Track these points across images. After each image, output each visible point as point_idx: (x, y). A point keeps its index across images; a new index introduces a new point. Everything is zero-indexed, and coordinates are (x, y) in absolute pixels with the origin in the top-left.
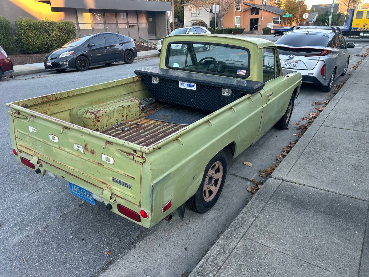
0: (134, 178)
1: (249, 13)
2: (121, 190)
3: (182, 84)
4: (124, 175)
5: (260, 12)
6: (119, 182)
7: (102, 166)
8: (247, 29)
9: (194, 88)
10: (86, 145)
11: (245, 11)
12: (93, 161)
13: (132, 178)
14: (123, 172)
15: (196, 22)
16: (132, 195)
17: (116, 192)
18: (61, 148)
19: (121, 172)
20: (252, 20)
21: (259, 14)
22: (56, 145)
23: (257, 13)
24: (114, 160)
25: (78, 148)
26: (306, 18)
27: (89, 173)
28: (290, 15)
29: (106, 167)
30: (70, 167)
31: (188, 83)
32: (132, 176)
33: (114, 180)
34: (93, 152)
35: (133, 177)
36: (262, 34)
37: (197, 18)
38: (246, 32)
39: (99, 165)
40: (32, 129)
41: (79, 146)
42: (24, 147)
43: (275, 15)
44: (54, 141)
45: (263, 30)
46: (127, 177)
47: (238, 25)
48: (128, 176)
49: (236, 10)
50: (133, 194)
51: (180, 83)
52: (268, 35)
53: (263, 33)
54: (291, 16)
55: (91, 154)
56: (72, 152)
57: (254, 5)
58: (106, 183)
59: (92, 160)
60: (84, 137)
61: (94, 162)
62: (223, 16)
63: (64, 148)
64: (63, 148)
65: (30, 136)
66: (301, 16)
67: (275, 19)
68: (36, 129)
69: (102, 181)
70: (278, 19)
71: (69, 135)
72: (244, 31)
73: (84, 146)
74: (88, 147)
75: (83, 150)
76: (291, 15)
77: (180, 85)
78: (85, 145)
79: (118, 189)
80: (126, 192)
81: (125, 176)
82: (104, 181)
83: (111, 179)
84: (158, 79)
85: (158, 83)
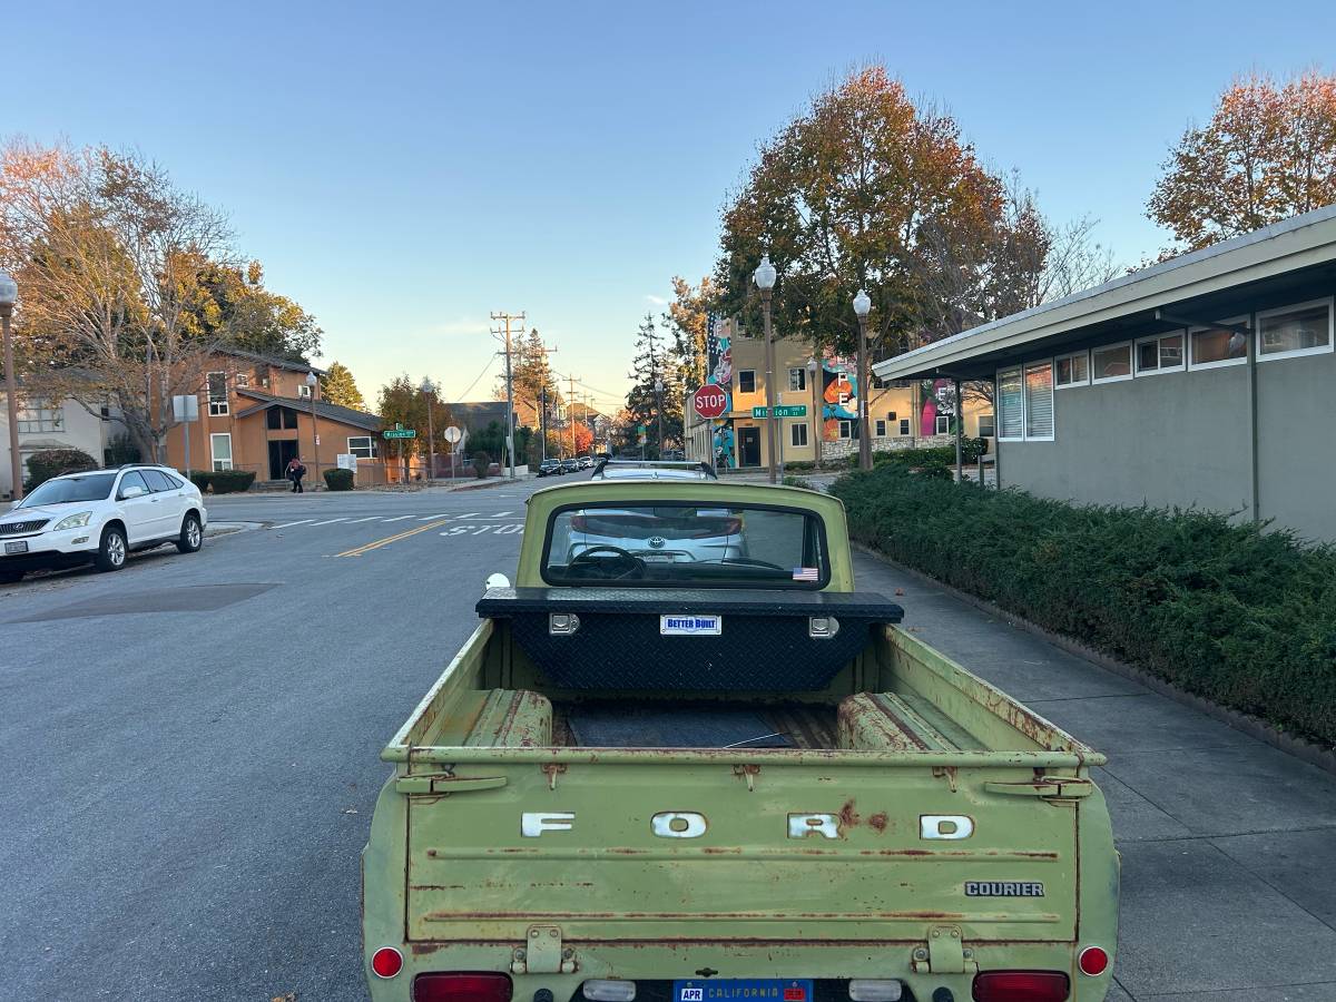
0: (1053, 856)
1: (264, 422)
2: (1001, 915)
3: (671, 624)
4: (1018, 857)
5: (302, 421)
6: (998, 890)
7: (926, 856)
8: (263, 475)
9: (716, 628)
10: (847, 808)
11: (244, 417)
12: (882, 853)
13: (1048, 858)
14: (1012, 851)
15: (43, 453)
16: (1047, 914)
17: (978, 932)
18: (717, 851)
19: (1004, 852)
20: (273, 445)
21: (296, 427)
22: (688, 849)
23: (292, 424)
24: (973, 823)
25: (809, 827)
26: (455, 441)
27: (860, 904)
28: (409, 432)
29: (943, 853)
30: (758, 912)
31: (693, 618)
32: (1044, 852)
33: (975, 890)
34: (879, 823)
35: (1049, 852)
36: (326, 490)
37: (44, 437)
38: (259, 485)
39: (913, 856)
40: (544, 821)
41: (817, 817)
42: (469, 916)
43: (353, 431)
44: (683, 834)
45: (327, 477)
46: (1027, 861)
47: (223, 460)
48: (1032, 855)
49: (213, 413)
50: (1046, 911)
51: (664, 621)
52: (344, 492)
53: (326, 486)
54: (412, 435)
55: (875, 830)
56: (779, 850)
57: (276, 398)
58: (939, 912)
59: (877, 851)
60: (836, 782)
61: (890, 853)
62: (163, 431)
63: (735, 848)
64: (730, 849)
65: (528, 853)
66: (439, 436)
67: (353, 442)
68: (572, 816)
69: (919, 911)
70: (365, 442)
71: (765, 790)
72: (256, 481)
73: (839, 810)
74: (856, 810)
75: (834, 827)
76: (411, 433)
77: (662, 627)
78: (843, 806)
79: (989, 917)
80: (1021, 914)
81: (1019, 861)
82: (928, 910)
83: (960, 889)
84: (575, 619)
85: (577, 632)
